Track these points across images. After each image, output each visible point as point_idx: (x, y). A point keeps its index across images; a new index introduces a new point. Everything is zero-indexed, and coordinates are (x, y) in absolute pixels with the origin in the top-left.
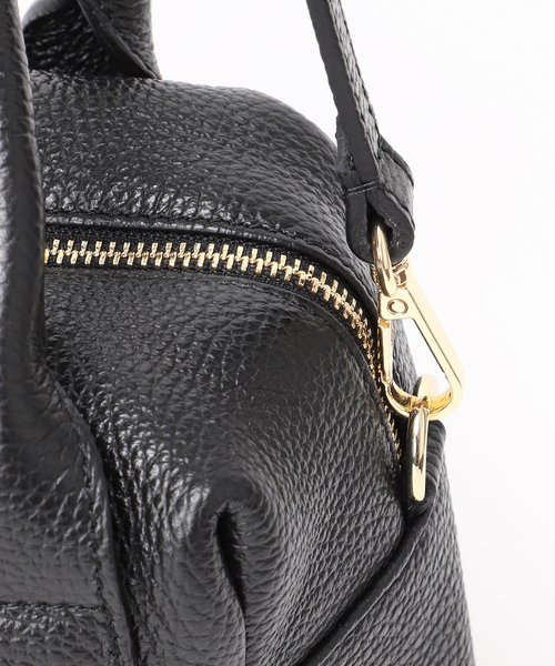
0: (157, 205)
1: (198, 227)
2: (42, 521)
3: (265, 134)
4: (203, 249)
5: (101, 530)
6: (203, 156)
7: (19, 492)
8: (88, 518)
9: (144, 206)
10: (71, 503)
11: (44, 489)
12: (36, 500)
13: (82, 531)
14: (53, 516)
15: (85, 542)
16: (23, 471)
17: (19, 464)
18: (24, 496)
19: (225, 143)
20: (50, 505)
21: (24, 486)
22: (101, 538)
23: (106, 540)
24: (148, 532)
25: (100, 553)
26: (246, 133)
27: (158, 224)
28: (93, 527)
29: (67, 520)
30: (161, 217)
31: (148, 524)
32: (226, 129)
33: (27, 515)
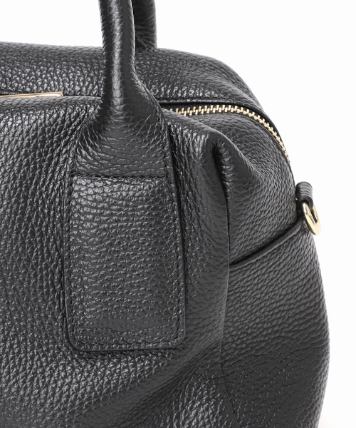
0: (171, 93)
1: (188, 100)
2: (141, 136)
3: (212, 68)
4: (191, 109)
5: (165, 139)
6: (188, 74)
7: (132, 124)
8: (160, 134)
9: (165, 95)
10: (153, 128)
11: (142, 122)
12: (139, 127)
13: (158, 139)
14: (146, 134)
15: (159, 144)
16: (133, 115)
17: (131, 112)
18: (134, 125)
19: (196, 69)
20: (144, 129)
21: (134, 121)
22: (166, 143)
23: (168, 143)
24: (183, 148)
25: (166, 149)
26: (205, 67)
27: (172, 101)
28: (162, 138)
29: (152, 136)
30: (173, 99)
31: (183, 145)
32: (196, 65)
33: (135, 134)
